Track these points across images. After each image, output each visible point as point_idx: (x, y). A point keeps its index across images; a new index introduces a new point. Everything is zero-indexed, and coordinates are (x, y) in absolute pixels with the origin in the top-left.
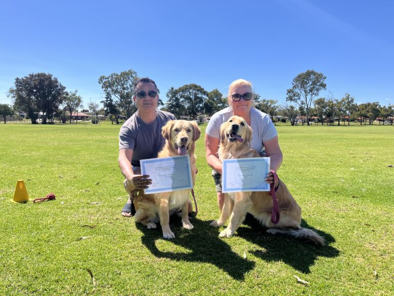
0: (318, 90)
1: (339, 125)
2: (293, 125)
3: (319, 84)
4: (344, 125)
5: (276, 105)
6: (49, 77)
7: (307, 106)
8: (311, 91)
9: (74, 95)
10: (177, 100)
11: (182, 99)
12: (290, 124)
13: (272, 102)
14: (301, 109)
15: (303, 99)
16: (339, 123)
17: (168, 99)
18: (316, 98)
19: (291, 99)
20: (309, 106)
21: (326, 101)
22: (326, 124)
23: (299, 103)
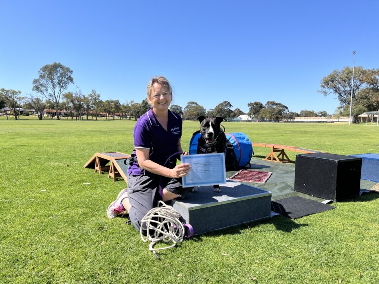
0: (66, 84)
1: (88, 120)
2: (41, 119)
3: (67, 77)
4: (92, 120)
5: (20, 96)
7: (56, 99)
8: (59, 83)
12: (38, 118)
13: (15, 93)
14: (49, 102)
15: (50, 91)
16: (87, 118)
18: (64, 92)
19: (37, 89)
20: (58, 100)
21: (74, 95)
22: (75, 118)
23: (47, 95)
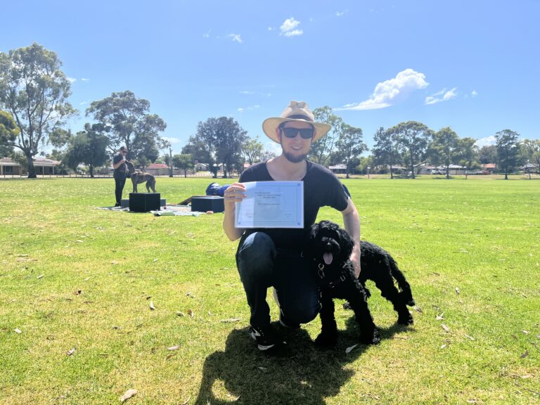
6: (231, 120)
9: (255, 142)
10: (388, 142)
11: (394, 143)
17: (376, 143)
